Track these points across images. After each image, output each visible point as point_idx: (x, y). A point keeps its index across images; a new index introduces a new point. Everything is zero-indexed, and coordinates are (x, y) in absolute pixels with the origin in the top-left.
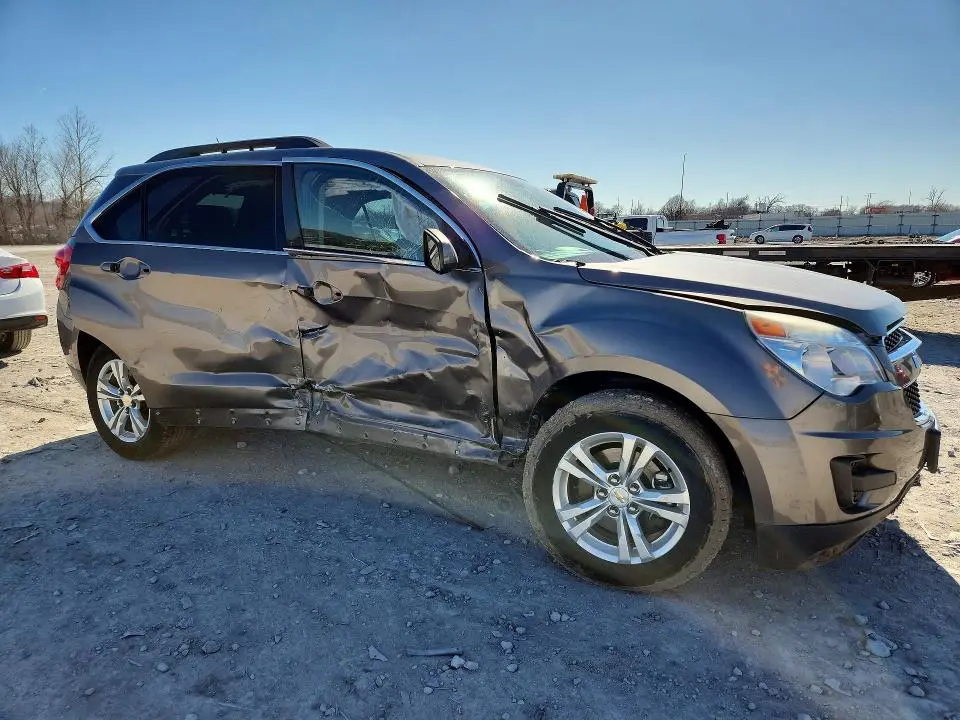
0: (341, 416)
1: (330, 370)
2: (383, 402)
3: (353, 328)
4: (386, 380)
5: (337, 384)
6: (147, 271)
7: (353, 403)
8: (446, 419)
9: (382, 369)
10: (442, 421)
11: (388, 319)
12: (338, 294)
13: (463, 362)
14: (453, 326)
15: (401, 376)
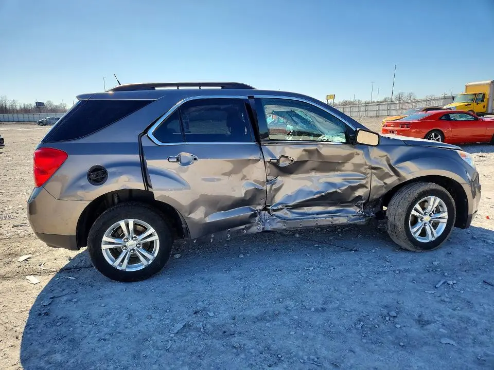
0: (285, 219)
1: (279, 198)
2: (305, 208)
3: (292, 176)
4: (315, 197)
5: (285, 204)
6: (195, 159)
7: (291, 212)
8: (338, 209)
9: (311, 193)
10: (337, 210)
11: (314, 169)
12: (292, 161)
13: (357, 182)
14: (352, 168)
15: (323, 194)
